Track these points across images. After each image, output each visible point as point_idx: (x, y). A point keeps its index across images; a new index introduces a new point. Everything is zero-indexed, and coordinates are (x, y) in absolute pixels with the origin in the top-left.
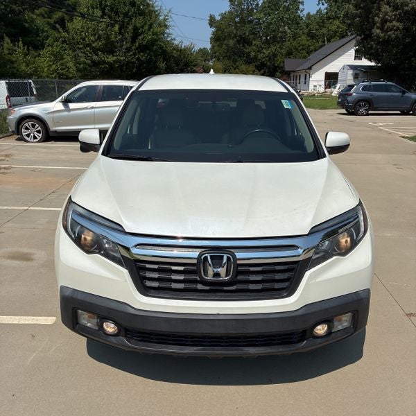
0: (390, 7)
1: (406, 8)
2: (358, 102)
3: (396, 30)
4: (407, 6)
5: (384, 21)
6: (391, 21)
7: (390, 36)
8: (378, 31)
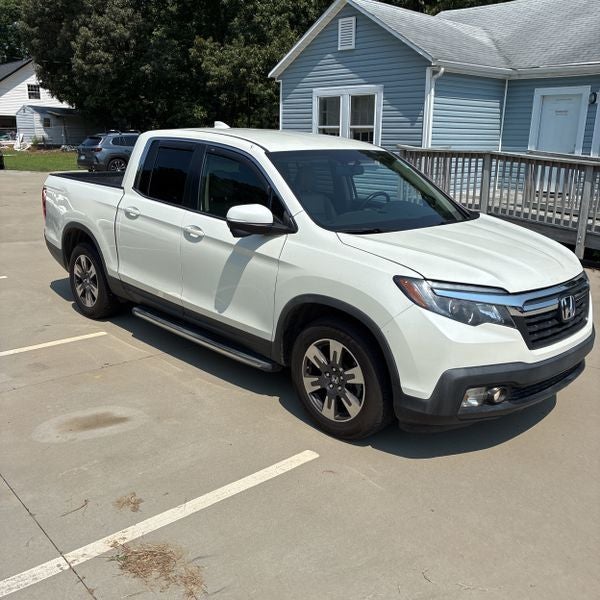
0: (90, 29)
1: (112, 34)
2: (112, 159)
3: (104, 63)
4: (113, 31)
5: (86, 49)
6: (95, 50)
7: (97, 70)
8: (80, 61)
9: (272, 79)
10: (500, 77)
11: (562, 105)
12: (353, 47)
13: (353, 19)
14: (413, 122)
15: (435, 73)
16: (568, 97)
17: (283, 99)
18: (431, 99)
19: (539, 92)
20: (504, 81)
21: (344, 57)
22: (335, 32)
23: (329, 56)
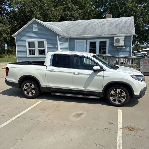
9: (13, 37)
10: (67, 38)
11: (80, 44)
12: (37, 30)
13: (37, 24)
14: (55, 47)
15: (59, 37)
16: (81, 42)
17: (17, 42)
18: (59, 43)
19: (75, 41)
20: (68, 39)
21: (35, 33)
22: (32, 27)
23: (30, 32)
